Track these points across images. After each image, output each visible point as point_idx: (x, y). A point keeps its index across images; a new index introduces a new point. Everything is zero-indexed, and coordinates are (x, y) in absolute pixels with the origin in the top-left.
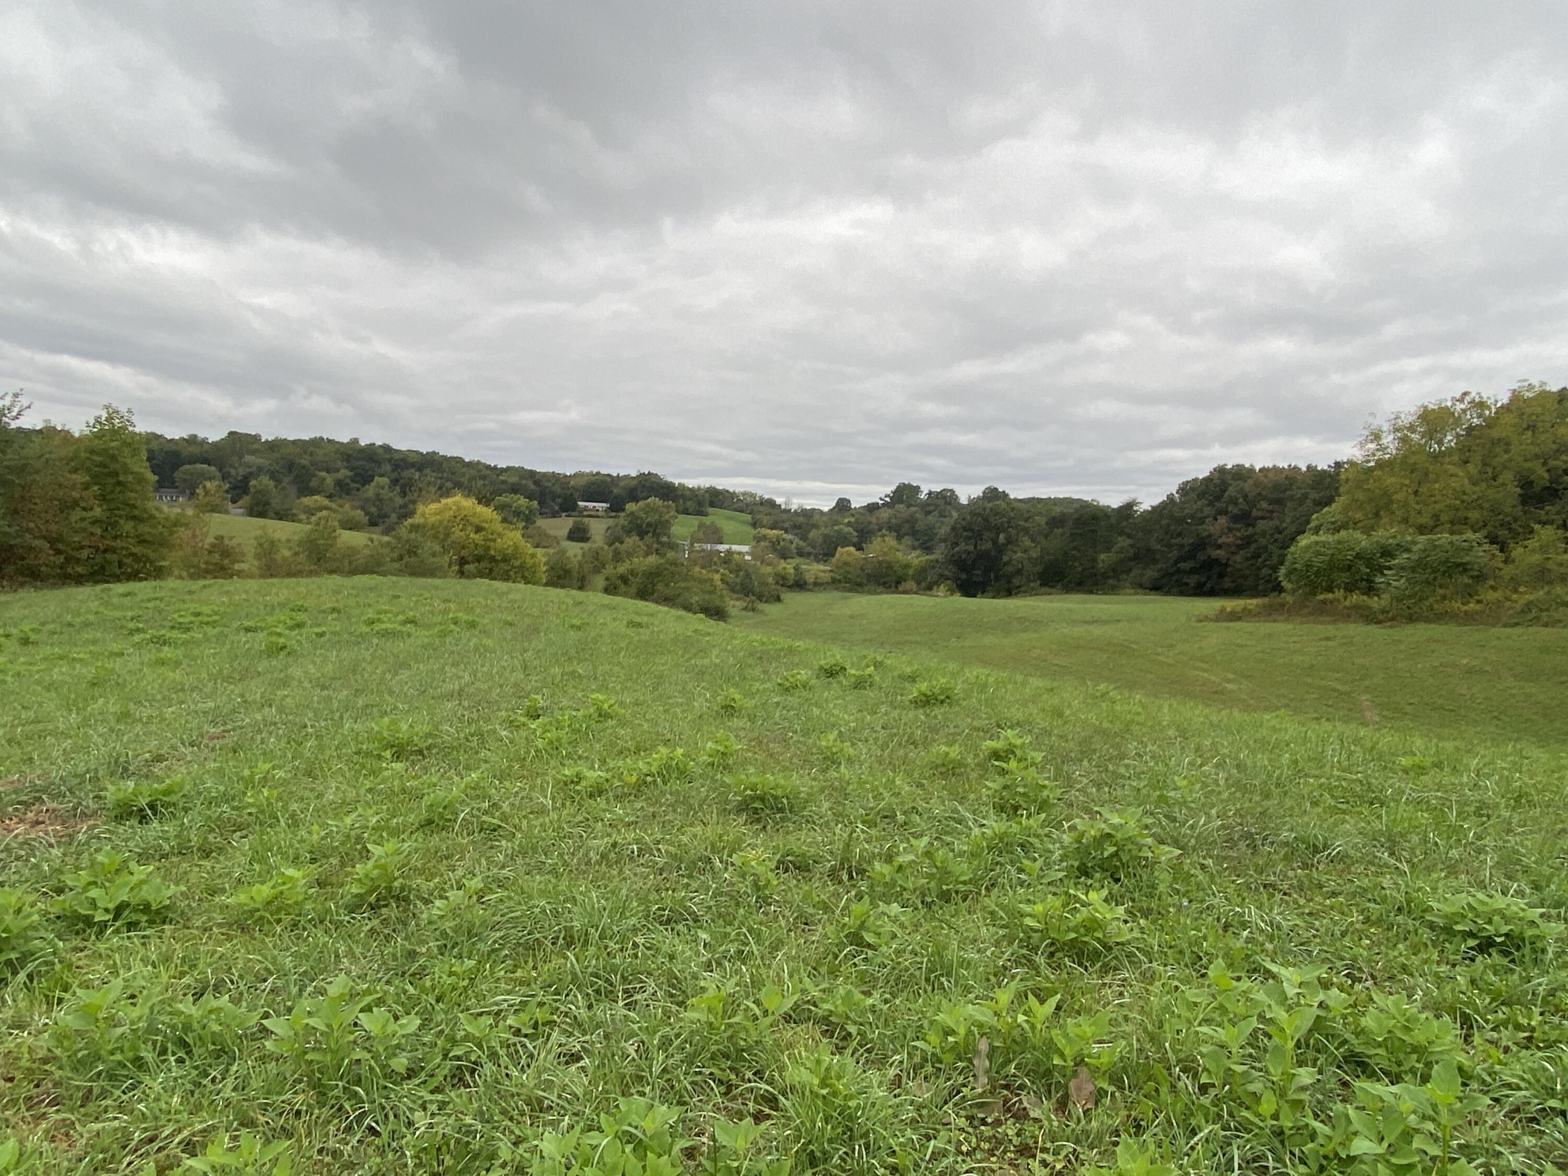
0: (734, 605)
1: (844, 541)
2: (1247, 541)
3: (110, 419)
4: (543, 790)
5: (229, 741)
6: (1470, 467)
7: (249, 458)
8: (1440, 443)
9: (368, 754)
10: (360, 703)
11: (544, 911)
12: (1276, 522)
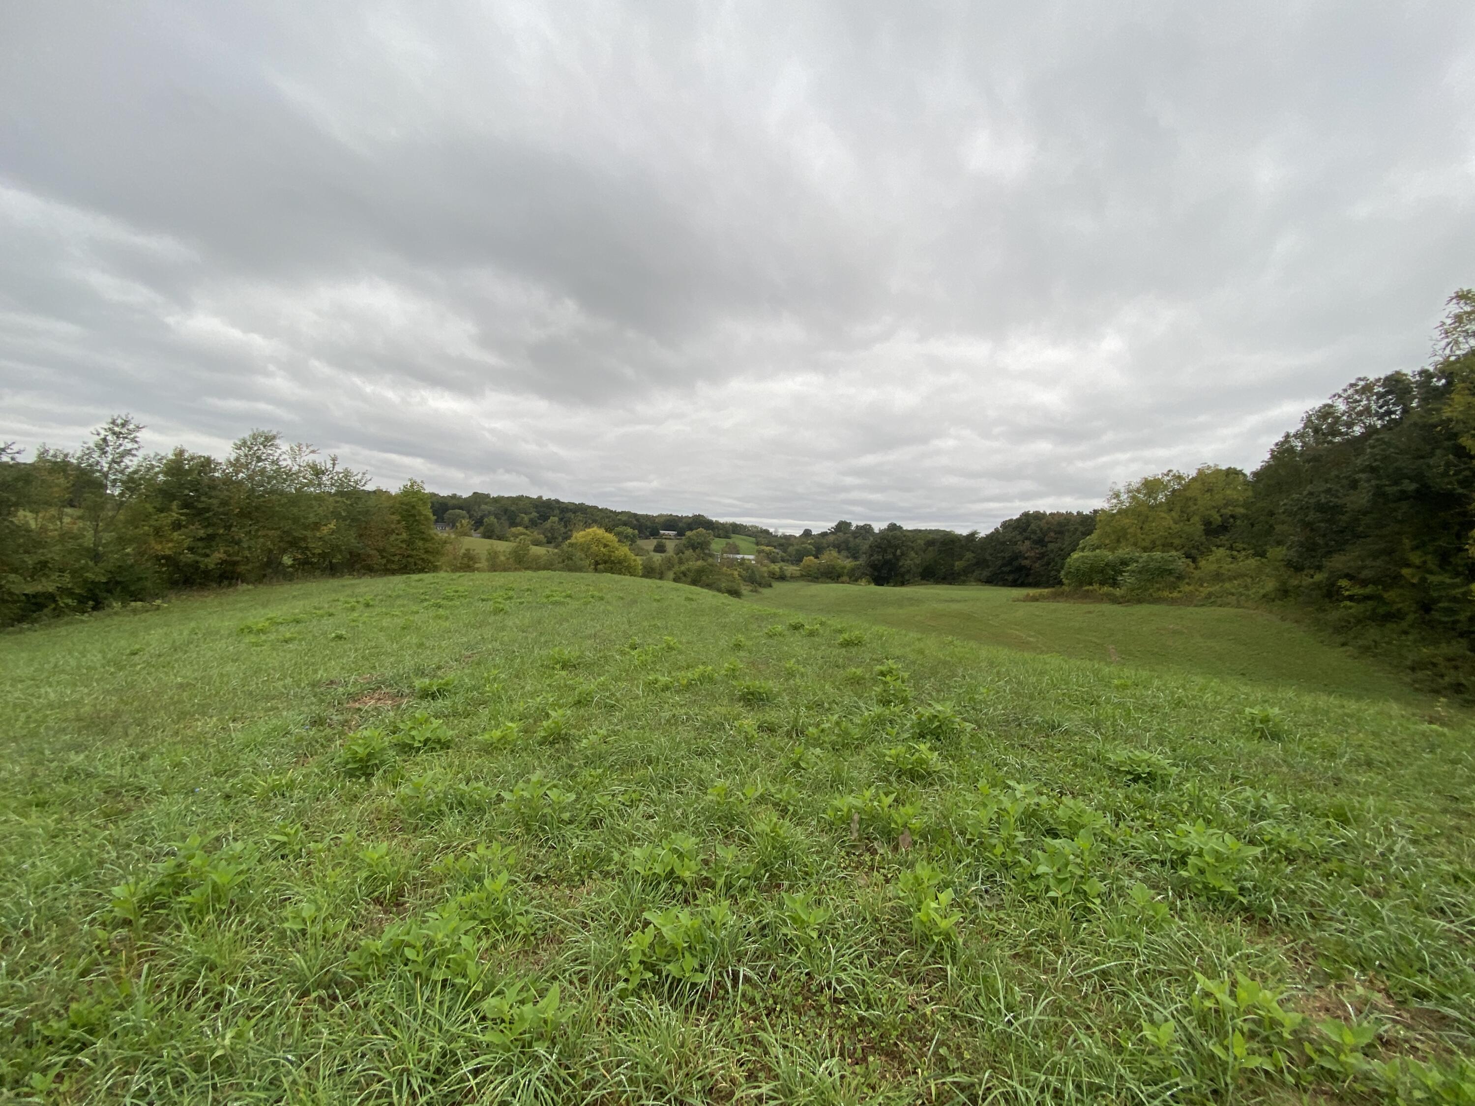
0: (745, 589)
1: (808, 553)
2: (1043, 555)
3: (412, 486)
4: (638, 687)
5: (476, 658)
6: (1173, 513)
7: (483, 507)
8: (1155, 499)
9: (547, 667)
10: (543, 640)
11: (637, 747)
12: (1058, 545)
